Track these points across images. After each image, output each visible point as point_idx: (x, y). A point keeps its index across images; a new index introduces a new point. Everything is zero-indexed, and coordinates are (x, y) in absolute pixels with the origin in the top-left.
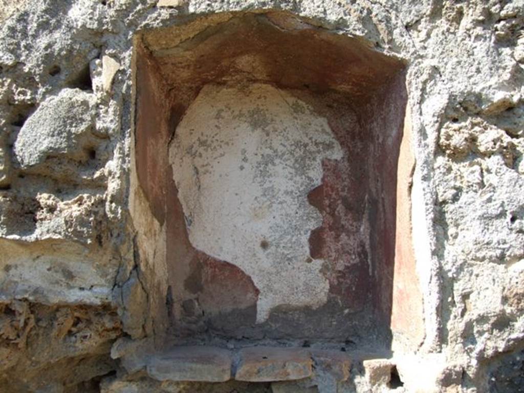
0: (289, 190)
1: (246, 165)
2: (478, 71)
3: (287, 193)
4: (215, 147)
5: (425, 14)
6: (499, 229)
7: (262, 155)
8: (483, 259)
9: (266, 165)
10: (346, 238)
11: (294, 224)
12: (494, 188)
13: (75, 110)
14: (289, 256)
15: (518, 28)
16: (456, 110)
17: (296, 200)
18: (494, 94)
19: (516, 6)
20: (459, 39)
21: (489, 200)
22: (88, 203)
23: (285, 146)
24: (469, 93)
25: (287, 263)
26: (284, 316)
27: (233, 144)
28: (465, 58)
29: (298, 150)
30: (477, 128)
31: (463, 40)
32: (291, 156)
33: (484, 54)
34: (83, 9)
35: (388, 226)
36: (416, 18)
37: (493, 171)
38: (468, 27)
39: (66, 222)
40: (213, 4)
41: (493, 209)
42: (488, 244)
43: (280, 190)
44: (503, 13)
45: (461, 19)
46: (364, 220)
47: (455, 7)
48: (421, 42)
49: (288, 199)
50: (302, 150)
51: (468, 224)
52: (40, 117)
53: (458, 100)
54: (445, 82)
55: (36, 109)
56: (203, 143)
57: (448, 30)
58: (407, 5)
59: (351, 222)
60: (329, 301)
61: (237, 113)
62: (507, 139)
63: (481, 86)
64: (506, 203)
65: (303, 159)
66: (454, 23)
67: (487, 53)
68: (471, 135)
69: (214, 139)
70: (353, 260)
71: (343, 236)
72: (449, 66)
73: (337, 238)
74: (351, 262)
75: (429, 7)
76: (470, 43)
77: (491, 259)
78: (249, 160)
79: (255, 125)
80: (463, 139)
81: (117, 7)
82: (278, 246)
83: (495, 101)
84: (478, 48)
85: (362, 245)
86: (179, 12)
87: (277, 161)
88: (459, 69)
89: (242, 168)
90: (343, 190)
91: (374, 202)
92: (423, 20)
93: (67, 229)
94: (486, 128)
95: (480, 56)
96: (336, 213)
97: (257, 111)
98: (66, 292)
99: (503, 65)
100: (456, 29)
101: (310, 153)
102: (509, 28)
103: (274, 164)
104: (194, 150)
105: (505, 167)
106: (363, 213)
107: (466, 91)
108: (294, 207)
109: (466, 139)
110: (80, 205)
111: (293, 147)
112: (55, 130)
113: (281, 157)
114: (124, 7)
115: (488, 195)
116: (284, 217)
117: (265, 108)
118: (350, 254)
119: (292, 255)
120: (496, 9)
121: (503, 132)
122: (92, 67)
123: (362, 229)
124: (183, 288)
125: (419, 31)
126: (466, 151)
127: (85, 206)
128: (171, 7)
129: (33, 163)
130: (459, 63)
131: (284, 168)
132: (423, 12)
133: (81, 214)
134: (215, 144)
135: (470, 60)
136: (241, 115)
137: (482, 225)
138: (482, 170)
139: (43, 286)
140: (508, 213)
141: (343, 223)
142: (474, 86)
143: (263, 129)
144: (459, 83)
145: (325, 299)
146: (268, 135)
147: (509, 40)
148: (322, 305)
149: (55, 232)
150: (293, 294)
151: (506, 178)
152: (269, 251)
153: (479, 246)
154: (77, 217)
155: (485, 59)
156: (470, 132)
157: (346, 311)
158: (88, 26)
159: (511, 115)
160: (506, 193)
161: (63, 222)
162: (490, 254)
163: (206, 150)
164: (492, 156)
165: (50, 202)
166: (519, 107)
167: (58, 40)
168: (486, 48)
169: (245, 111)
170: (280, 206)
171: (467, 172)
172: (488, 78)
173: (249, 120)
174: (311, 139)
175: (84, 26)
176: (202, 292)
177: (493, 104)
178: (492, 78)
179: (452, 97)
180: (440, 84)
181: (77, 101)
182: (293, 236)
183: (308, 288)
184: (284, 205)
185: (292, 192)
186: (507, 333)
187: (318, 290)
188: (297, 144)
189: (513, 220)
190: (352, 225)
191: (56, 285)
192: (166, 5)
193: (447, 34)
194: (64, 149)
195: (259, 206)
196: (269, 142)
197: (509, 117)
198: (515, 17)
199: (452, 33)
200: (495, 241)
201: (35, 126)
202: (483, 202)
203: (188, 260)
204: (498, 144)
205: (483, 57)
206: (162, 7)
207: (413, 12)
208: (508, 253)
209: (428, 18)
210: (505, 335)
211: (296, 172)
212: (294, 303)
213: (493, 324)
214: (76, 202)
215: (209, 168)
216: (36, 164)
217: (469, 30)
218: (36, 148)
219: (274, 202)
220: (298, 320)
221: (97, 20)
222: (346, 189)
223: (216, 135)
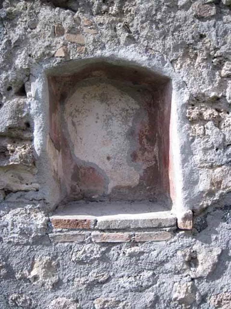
0: (120, 132)
1: (99, 121)
2: (204, 83)
3: (119, 133)
4: (83, 113)
5: (180, 56)
6: (211, 154)
7: (106, 116)
8: (203, 167)
9: (108, 120)
10: (147, 154)
11: (122, 148)
12: (209, 136)
13: (20, 107)
14: (120, 163)
15: (222, 61)
16: (193, 101)
17: (123, 137)
18: (210, 93)
19: (221, 52)
20: (195, 68)
21: (207, 141)
22: (28, 148)
23: (117, 111)
24: (199, 93)
25: (119, 166)
26: (119, 191)
27: (92, 111)
28: (197, 77)
29: (123, 113)
30: (203, 109)
31: (197, 68)
32: (120, 116)
33: (206, 75)
34: (20, 59)
35: (165, 150)
36: (176, 58)
37: (209, 128)
38: (200, 62)
39: (20, 157)
40: (81, 55)
41: (208, 145)
42: (206, 160)
43: (115, 132)
44: (215, 55)
45: (196, 58)
46: (156, 146)
47: (193, 52)
48: (177, 69)
49: (119, 136)
50: (126, 113)
51: (198, 152)
52: (4, 111)
53: (194, 96)
54: (189, 88)
55: (2, 107)
56: (77, 111)
57: (190, 63)
58: (171, 52)
59: (149, 146)
60: (140, 183)
61: (93, 95)
62: (216, 114)
63: (205, 90)
64: (214, 143)
65: (126, 117)
66: (193, 60)
67: (208, 75)
68: (200, 112)
69: (82, 109)
70: (151, 164)
71: (146, 153)
72: (190, 81)
73: (143, 154)
74: (150, 165)
75: (182, 53)
76: (200, 70)
77: (207, 167)
78: (100, 119)
79: (102, 101)
80: (196, 114)
81: (36, 58)
82: (115, 158)
83: (211, 96)
84: (204, 72)
85: (155, 157)
86: (65, 59)
87: (113, 118)
88: (195, 82)
89: (96, 122)
90: (146, 132)
91: (160, 138)
92: (179, 59)
93: (20, 160)
94: (207, 109)
95: (204, 76)
96: (143, 142)
97: (103, 94)
98: (20, 185)
99: (215, 80)
100: (194, 62)
101: (130, 114)
102: (218, 62)
103: (112, 120)
104: (73, 114)
105: (214, 127)
106: (155, 142)
107: (198, 92)
108: (122, 140)
109: (197, 114)
110: (25, 149)
111: (121, 112)
112: (12, 116)
113: (115, 116)
114: (39, 57)
115: (206, 139)
116: (118, 145)
117: (107, 92)
118: (149, 162)
119: (122, 163)
120: (212, 54)
121: (214, 110)
122: (26, 86)
123: (155, 150)
124: (71, 180)
125: (177, 64)
126: (198, 120)
127: (27, 149)
128: (61, 57)
129: (3, 132)
130: (195, 79)
131: (117, 122)
132: (179, 55)
133: (26, 153)
134: (83, 111)
135: (200, 78)
136: (95, 96)
137: (204, 153)
138: (204, 128)
139: (10, 183)
140: (215, 147)
141: (146, 147)
142: (201, 90)
143: (106, 103)
144: (195, 88)
145: (138, 183)
146: (109, 106)
147: (218, 67)
148: (136, 185)
149: (15, 161)
150: (123, 180)
151: (214, 131)
152: (111, 161)
153: (202, 162)
154: (24, 155)
155: (207, 77)
156: (200, 111)
157: (148, 188)
158: (23, 68)
159: (218, 102)
160: (214, 138)
161: (18, 157)
162: (206, 165)
163: (79, 114)
164: (209, 122)
165: (12, 148)
166: (222, 99)
167: (10, 75)
168: (207, 72)
169: (97, 94)
170: (115, 140)
171: (198, 129)
172: (208, 86)
173: (99, 98)
174: (130, 107)
175: (21, 68)
176: (80, 181)
177: (210, 98)
178: (210, 86)
179: (191, 95)
180: (186, 89)
181: (21, 103)
182: (122, 154)
183: (130, 178)
184: (118, 139)
185: (121, 133)
186: (212, 198)
187: (134, 178)
188: (123, 110)
189: (217, 150)
190: (150, 148)
191: (16, 183)
192: (59, 56)
193: (190, 65)
194: (16, 125)
195: (105, 140)
196: (109, 109)
197: (217, 103)
198: (221, 56)
199: (192, 65)
200: (209, 159)
201: (3, 115)
202: (204, 142)
203: (72, 167)
204: (212, 116)
205: (206, 76)
206: (57, 57)
207: (174, 55)
208: (214, 164)
209: (181, 58)
210: (211, 199)
211: (123, 123)
212: (123, 185)
213: (206, 195)
214: (23, 147)
215: (81, 123)
216: (4, 132)
217: (200, 63)
218: (4, 125)
219: (112, 138)
220: (125, 192)
221: (27, 64)
222: (147, 131)
223: (84, 106)
